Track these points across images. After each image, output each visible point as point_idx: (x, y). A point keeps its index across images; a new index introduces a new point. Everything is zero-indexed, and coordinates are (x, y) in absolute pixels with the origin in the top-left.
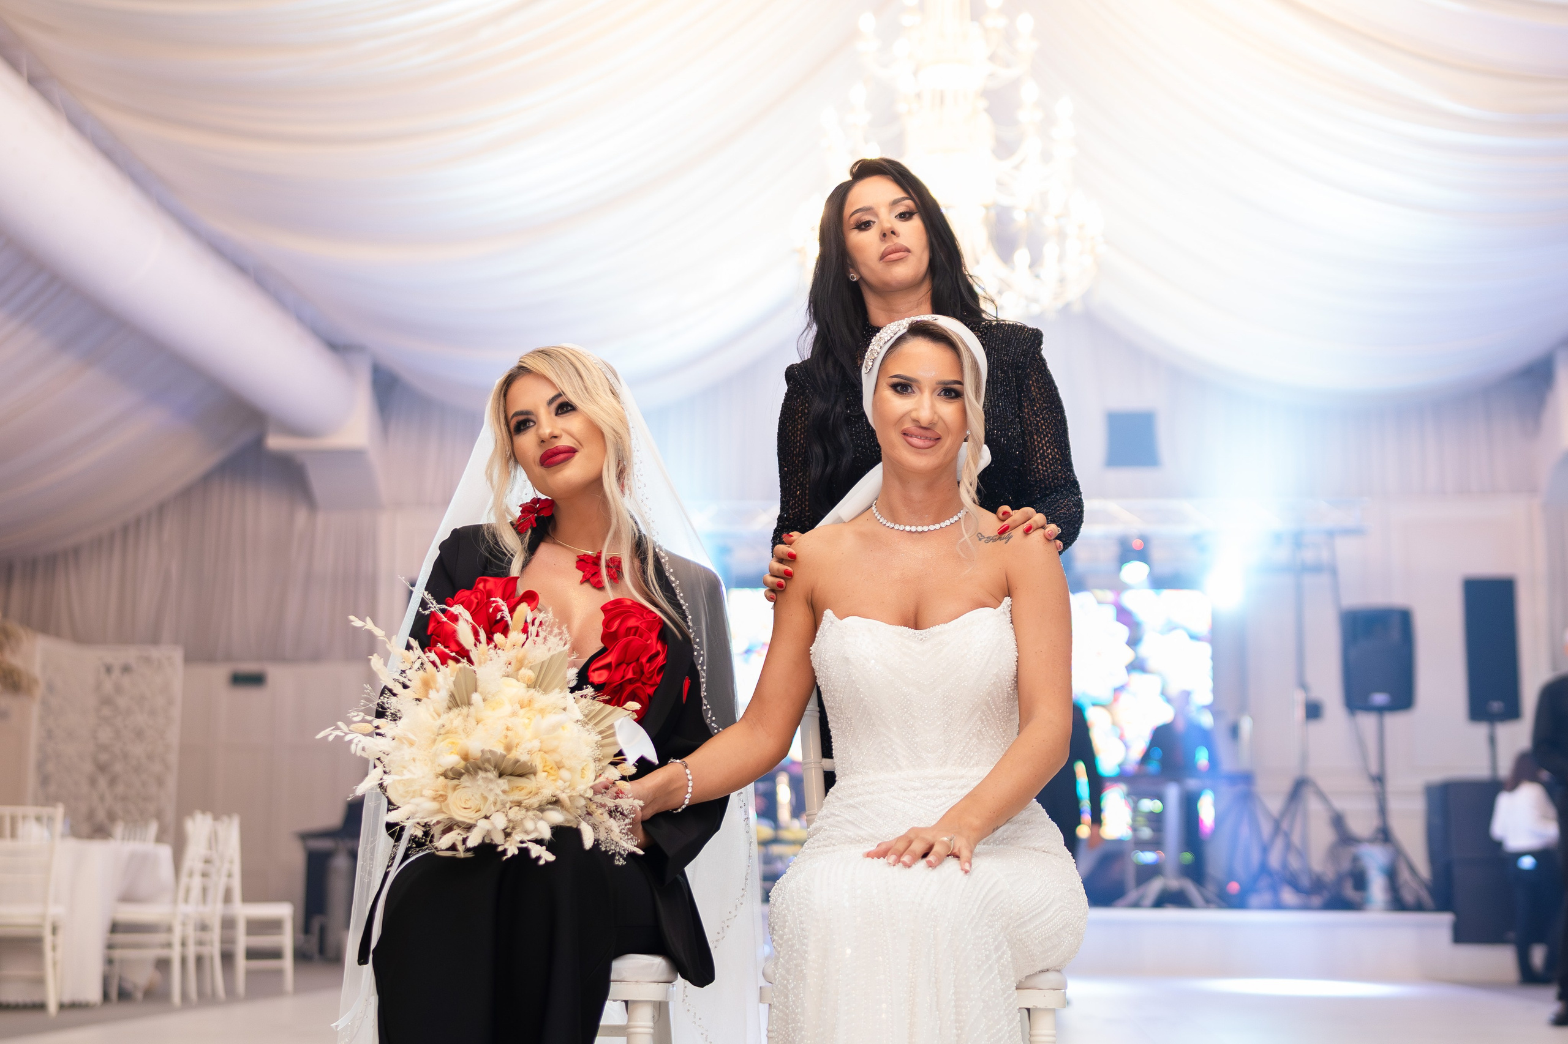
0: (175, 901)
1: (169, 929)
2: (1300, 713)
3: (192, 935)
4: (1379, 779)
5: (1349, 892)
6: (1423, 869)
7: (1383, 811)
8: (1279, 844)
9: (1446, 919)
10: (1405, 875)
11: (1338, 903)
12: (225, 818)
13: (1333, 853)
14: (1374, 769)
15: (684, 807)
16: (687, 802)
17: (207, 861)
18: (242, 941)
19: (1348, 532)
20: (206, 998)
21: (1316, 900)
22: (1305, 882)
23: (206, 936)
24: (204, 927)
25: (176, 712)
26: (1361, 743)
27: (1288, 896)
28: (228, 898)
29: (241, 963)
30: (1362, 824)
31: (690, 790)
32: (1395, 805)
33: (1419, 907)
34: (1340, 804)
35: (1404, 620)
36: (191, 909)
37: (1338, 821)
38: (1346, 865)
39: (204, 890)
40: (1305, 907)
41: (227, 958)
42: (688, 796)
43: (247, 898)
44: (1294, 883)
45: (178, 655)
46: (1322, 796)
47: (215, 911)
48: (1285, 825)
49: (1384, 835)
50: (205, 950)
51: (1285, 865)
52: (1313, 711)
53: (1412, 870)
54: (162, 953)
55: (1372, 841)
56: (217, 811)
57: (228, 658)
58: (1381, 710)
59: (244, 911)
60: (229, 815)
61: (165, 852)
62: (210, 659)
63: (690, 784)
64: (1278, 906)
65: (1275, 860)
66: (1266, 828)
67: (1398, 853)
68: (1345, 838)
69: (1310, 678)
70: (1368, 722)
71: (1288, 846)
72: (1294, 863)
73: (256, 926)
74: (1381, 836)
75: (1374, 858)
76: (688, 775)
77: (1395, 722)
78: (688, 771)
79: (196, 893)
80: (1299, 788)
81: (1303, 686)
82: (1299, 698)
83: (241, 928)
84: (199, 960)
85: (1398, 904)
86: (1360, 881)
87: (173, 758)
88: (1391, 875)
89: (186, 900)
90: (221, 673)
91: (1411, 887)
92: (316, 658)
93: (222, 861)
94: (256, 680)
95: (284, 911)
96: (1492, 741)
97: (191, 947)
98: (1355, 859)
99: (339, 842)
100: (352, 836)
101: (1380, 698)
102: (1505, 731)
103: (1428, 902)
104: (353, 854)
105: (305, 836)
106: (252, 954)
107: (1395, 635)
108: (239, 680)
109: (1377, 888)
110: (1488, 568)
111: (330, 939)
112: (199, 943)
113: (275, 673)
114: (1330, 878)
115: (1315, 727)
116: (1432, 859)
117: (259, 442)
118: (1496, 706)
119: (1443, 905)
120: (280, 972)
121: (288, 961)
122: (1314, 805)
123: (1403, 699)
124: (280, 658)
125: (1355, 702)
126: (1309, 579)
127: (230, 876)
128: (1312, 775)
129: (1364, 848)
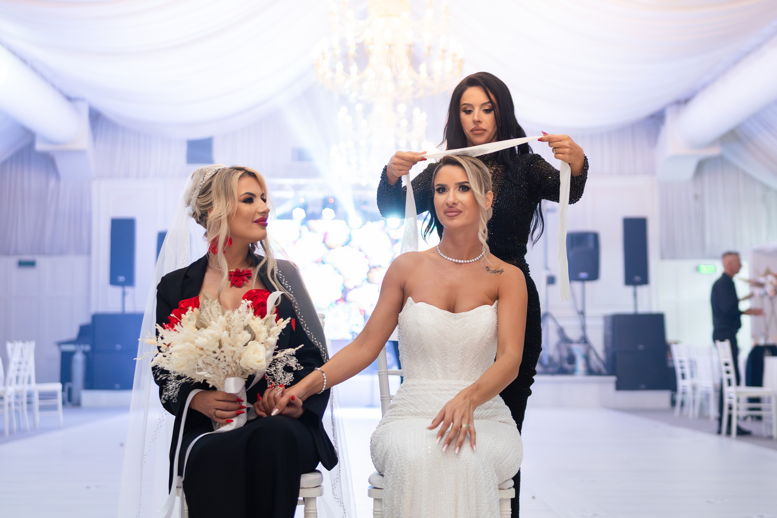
0: (4, 384)
2: (544, 281)
3: (13, 400)
4: (582, 313)
5: (566, 366)
6: (601, 355)
7: (584, 328)
9: (612, 379)
10: (593, 358)
11: (563, 371)
12: (27, 343)
13: (558, 346)
14: (580, 308)
15: (322, 392)
16: (324, 389)
17: (20, 363)
18: (37, 403)
20: (22, 434)
21: (551, 369)
22: (546, 362)
23: (19, 401)
24: (17, 397)
26: (573, 295)
28: (29, 382)
29: (37, 412)
30: (573, 334)
31: (325, 384)
32: (589, 322)
33: (600, 374)
34: (562, 323)
35: (595, 237)
36: (12, 388)
37: (561, 331)
38: (565, 354)
39: (17, 378)
40: (545, 373)
42: (324, 386)
46: (554, 320)
47: (24, 388)
49: (584, 340)
50: (19, 407)
52: (551, 281)
53: (596, 354)
55: (578, 342)
56: (24, 340)
57: (16, 253)
58: (583, 280)
59: (37, 388)
60: (30, 340)
62: (7, 254)
63: (325, 380)
67: (590, 348)
69: (550, 265)
70: (577, 285)
73: (43, 396)
74: (582, 341)
75: (578, 350)
76: (324, 376)
77: (589, 285)
78: (324, 375)
79: (14, 381)
81: (547, 268)
82: (544, 275)
83: (36, 396)
84: (17, 411)
85: (590, 372)
86: (572, 359)
88: (587, 358)
89: (10, 384)
90: (13, 261)
91: (595, 363)
92: (61, 253)
93: (27, 363)
94: (31, 264)
95: (58, 387)
96: (635, 295)
97: (13, 407)
98: (570, 350)
99: (78, 347)
100: (85, 343)
101: (583, 275)
102: (642, 290)
103: (604, 370)
104: (85, 353)
105: (60, 344)
106: (42, 408)
107: (591, 245)
108: (22, 264)
109: (580, 365)
110: (634, 213)
111: (74, 395)
112: (16, 404)
113: (40, 261)
114: (556, 358)
115: (552, 288)
116: (606, 350)
117: (31, 144)
118: (637, 278)
119: (611, 372)
120: (56, 417)
121: (60, 411)
122: (550, 323)
123: (594, 275)
124: (43, 253)
125: (572, 277)
126: (550, 216)
127: (30, 370)
128: (551, 311)
129: (575, 346)
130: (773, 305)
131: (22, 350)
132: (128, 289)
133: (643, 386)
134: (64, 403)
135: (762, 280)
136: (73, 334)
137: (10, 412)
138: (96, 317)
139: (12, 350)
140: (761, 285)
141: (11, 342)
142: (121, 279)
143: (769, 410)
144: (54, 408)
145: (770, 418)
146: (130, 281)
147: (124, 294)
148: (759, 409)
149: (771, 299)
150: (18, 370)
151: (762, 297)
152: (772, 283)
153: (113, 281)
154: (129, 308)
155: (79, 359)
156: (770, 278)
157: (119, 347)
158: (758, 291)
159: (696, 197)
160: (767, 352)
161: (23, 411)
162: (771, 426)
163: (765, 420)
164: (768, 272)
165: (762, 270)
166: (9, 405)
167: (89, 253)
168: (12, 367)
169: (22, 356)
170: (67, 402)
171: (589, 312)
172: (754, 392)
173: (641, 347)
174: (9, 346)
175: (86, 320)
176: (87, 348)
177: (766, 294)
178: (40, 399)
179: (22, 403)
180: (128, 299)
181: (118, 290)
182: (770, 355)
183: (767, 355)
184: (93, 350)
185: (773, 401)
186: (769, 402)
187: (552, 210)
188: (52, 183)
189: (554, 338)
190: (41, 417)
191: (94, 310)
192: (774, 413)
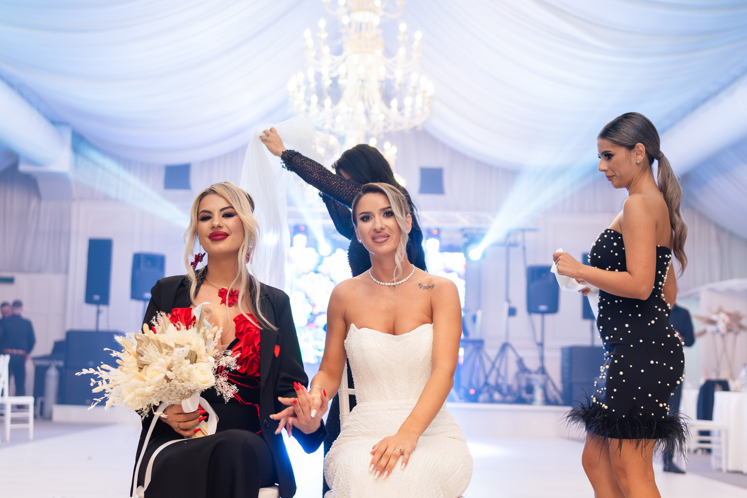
2: (506, 313)
4: (541, 345)
5: (524, 395)
6: (559, 386)
7: (542, 358)
8: (494, 373)
10: (550, 388)
11: (520, 401)
13: (517, 376)
14: (539, 340)
18: (9, 415)
19: (531, 230)
21: (509, 398)
26: (533, 328)
27: (497, 396)
28: (2, 394)
29: (9, 426)
30: (532, 364)
32: (547, 354)
33: (556, 403)
34: (521, 354)
37: (520, 362)
38: (524, 383)
40: (503, 402)
44: (500, 391)
46: (514, 350)
48: (497, 365)
49: (542, 370)
51: (497, 382)
52: (512, 312)
53: (554, 385)
55: (536, 373)
58: (543, 313)
59: (10, 401)
64: (491, 401)
65: (492, 381)
66: (488, 366)
67: (548, 378)
68: (523, 369)
70: (537, 318)
71: (499, 375)
72: (500, 381)
73: (16, 408)
75: (537, 380)
77: (549, 318)
80: (505, 347)
81: (508, 300)
82: (505, 307)
83: (9, 408)
85: (548, 402)
86: (530, 389)
88: (544, 388)
91: (553, 393)
92: (39, 271)
93: (1, 376)
94: (10, 281)
95: (30, 400)
96: (592, 328)
98: (528, 380)
99: (52, 362)
100: (58, 359)
101: (543, 308)
103: (560, 400)
104: (58, 368)
105: (34, 359)
106: (14, 421)
107: (551, 279)
108: (2, 280)
109: (538, 394)
111: (46, 409)
113: (19, 278)
114: (515, 387)
115: (512, 319)
116: (563, 381)
117: (14, 166)
119: (567, 402)
120: (27, 430)
121: (31, 424)
122: (510, 353)
123: (554, 308)
124: (21, 270)
125: (532, 309)
126: (512, 250)
127: (4, 383)
128: (511, 341)
129: (533, 376)
130: (724, 342)
132: (103, 308)
134: (35, 417)
135: (714, 317)
136: (49, 349)
138: (70, 334)
140: (713, 322)
142: (97, 297)
143: (719, 443)
144: (25, 421)
145: (720, 450)
146: (105, 300)
147: (98, 312)
148: (708, 442)
149: (723, 336)
151: (714, 333)
152: (724, 321)
153: (89, 300)
154: (103, 326)
155: (52, 374)
156: (723, 316)
157: (91, 363)
158: (710, 328)
160: (718, 387)
162: (720, 459)
163: (715, 453)
164: (720, 310)
165: (715, 308)
167: (67, 272)
170: (39, 416)
171: (548, 344)
172: (705, 425)
175: (60, 336)
176: (61, 363)
177: (718, 331)
178: (12, 411)
180: (102, 317)
181: (93, 308)
182: (721, 390)
183: (718, 390)
184: (66, 366)
185: (723, 434)
186: (719, 435)
187: (514, 245)
188: (34, 203)
189: (513, 368)
190: (12, 430)
191: (69, 327)
192: (723, 446)
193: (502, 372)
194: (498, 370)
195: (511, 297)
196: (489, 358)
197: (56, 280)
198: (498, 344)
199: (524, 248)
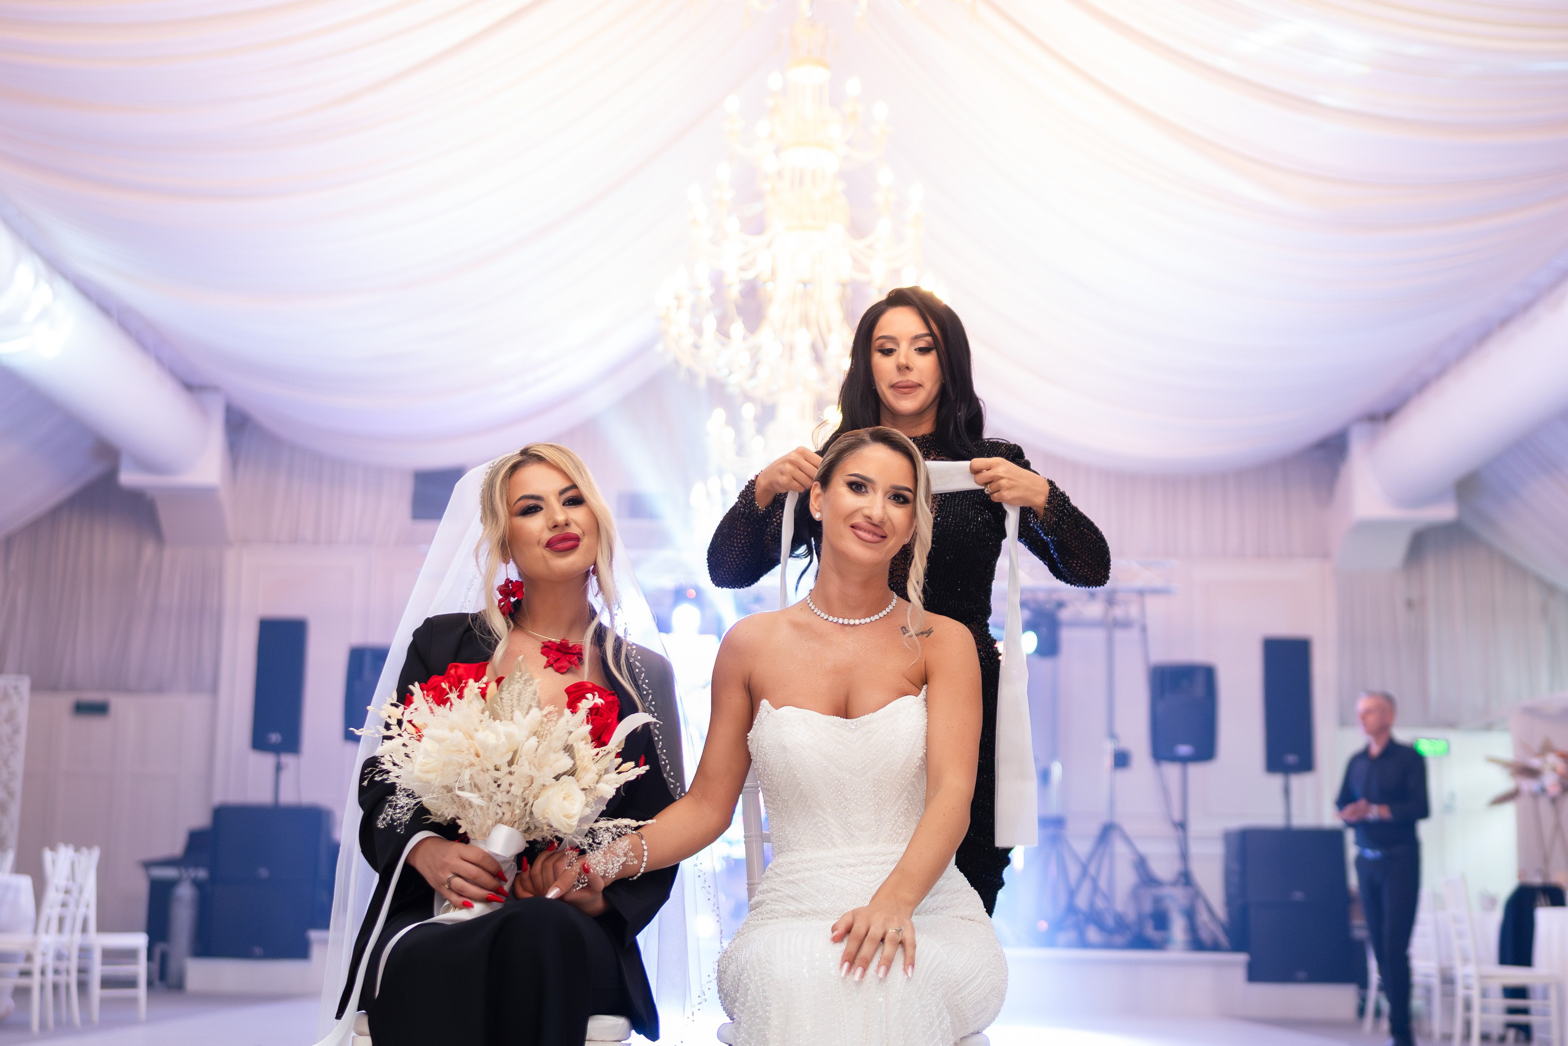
0: (35, 931)
1: (29, 958)
2: (1108, 761)
3: (50, 963)
4: (1182, 826)
5: (1150, 932)
6: (1220, 910)
7: (1184, 856)
8: (1086, 887)
9: (1241, 960)
10: (1203, 917)
11: (1141, 943)
12: (84, 850)
13: (1135, 895)
14: (1177, 816)
15: (640, 875)
16: (642, 870)
17: (67, 892)
18: (97, 970)
19: (1157, 592)
20: (64, 1027)
21: (1118, 939)
22: (1110, 921)
23: (63, 965)
24: (59, 956)
25: (21, 740)
26: (1165, 791)
27: (1093, 934)
28: (84, 929)
29: (96, 991)
30: (1164, 868)
32: (1195, 849)
33: (1216, 947)
34: (1144, 848)
35: (1209, 674)
36: (49, 940)
37: (1141, 864)
38: (1148, 907)
39: (61, 921)
40: (1108, 946)
41: (83, 986)
42: (644, 865)
43: (104, 927)
44: (1099, 923)
45: (25, 684)
46: (1127, 840)
47: (73, 940)
48: (1092, 870)
49: (1186, 878)
50: (62, 979)
51: (1092, 904)
52: (1121, 760)
53: (1210, 910)
54: (23, 981)
55: (1174, 884)
56: (79, 843)
57: (72, 687)
58: (1184, 760)
59: (100, 942)
60: (89, 847)
61: (25, 883)
62: (54, 689)
63: (646, 854)
64: (1084, 945)
65: (1082, 901)
66: (1074, 871)
67: (1197, 894)
68: (1147, 879)
70: (1172, 771)
71: (1095, 889)
72: (1100, 903)
73: (111, 956)
74: (1183, 880)
75: (1175, 899)
76: (643, 845)
77: (1196, 771)
78: (643, 842)
79: (54, 925)
80: (1107, 832)
81: (1112, 735)
82: (1108, 748)
83: (97, 957)
84: (56, 987)
85: (1197, 944)
86: (1161, 920)
87: (17, 785)
88: (1190, 915)
89: (47, 931)
90: (64, 702)
91: (1208, 928)
92: (159, 689)
93: (81, 891)
94: (100, 709)
95: (139, 941)
96: (1287, 791)
97: (50, 977)
98: (1157, 900)
99: (183, 871)
100: (196, 866)
101: (1184, 750)
102: (1299, 782)
103: (1223, 939)
104: (197, 884)
105: (148, 865)
106: (107, 983)
107: (1199, 690)
108: (84, 709)
109: (1178, 929)
110: (1285, 628)
111: (173, 966)
112: (56, 972)
113: (119, 703)
114: (1131, 915)
115: (1122, 775)
116: (1230, 901)
117: (110, 477)
118: (1291, 759)
119: (1237, 946)
120: (134, 1001)
121: (142, 990)
122: (1120, 848)
123: (1206, 750)
124: (123, 688)
125: (1161, 752)
126: (1120, 635)
127: (88, 906)
128: (1119, 820)
129: (1167, 891)
130: (1557, 813)
131: (73, 865)
132: (287, 759)
133: (1302, 974)
134: (150, 981)
135: (1535, 762)
136: (176, 846)
137: (42, 987)
138: (223, 814)
139: (54, 862)
140: (1530, 773)
141: (53, 848)
142: (275, 738)
143: (1546, 1014)
144: (130, 983)
145: (1547, 1027)
146: (291, 743)
147: (279, 768)
148: (1525, 1011)
149: (1554, 801)
150: (64, 905)
151: (1535, 796)
152: (1554, 770)
153: (259, 743)
154: (288, 797)
155: (185, 893)
156: (1552, 759)
157: (263, 873)
158: (1528, 785)
159: (1410, 604)
160: (1541, 899)
161: (68, 987)
163: (1537, 1034)
164: (1547, 748)
165: (1537, 744)
166: (43, 973)
167: (214, 690)
168: (53, 896)
169: (73, 876)
170: (157, 982)
171: (1195, 827)
172: (1516, 975)
173: (1298, 896)
174: (48, 855)
175: (200, 819)
176: (202, 874)
177: (1543, 790)
178: (104, 963)
179: (68, 972)
180: (286, 777)
181: (267, 761)
182: (1547, 905)
183: (1541, 905)
184: (213, 879)
185: (1553, 994)
186: (1545, 997)
187: (1125, 624)
188: (149, 550)
189: (1125, 878)
190: (103, 1001)
191: (219, 797)
192: (1554, 1017)
193: (1103, 884)
194: (1095, 881)
195: (1119, 729)
196: (1075, 856)
197: (194, 706)
198: (1094, 829)
199: (1144, 629)
